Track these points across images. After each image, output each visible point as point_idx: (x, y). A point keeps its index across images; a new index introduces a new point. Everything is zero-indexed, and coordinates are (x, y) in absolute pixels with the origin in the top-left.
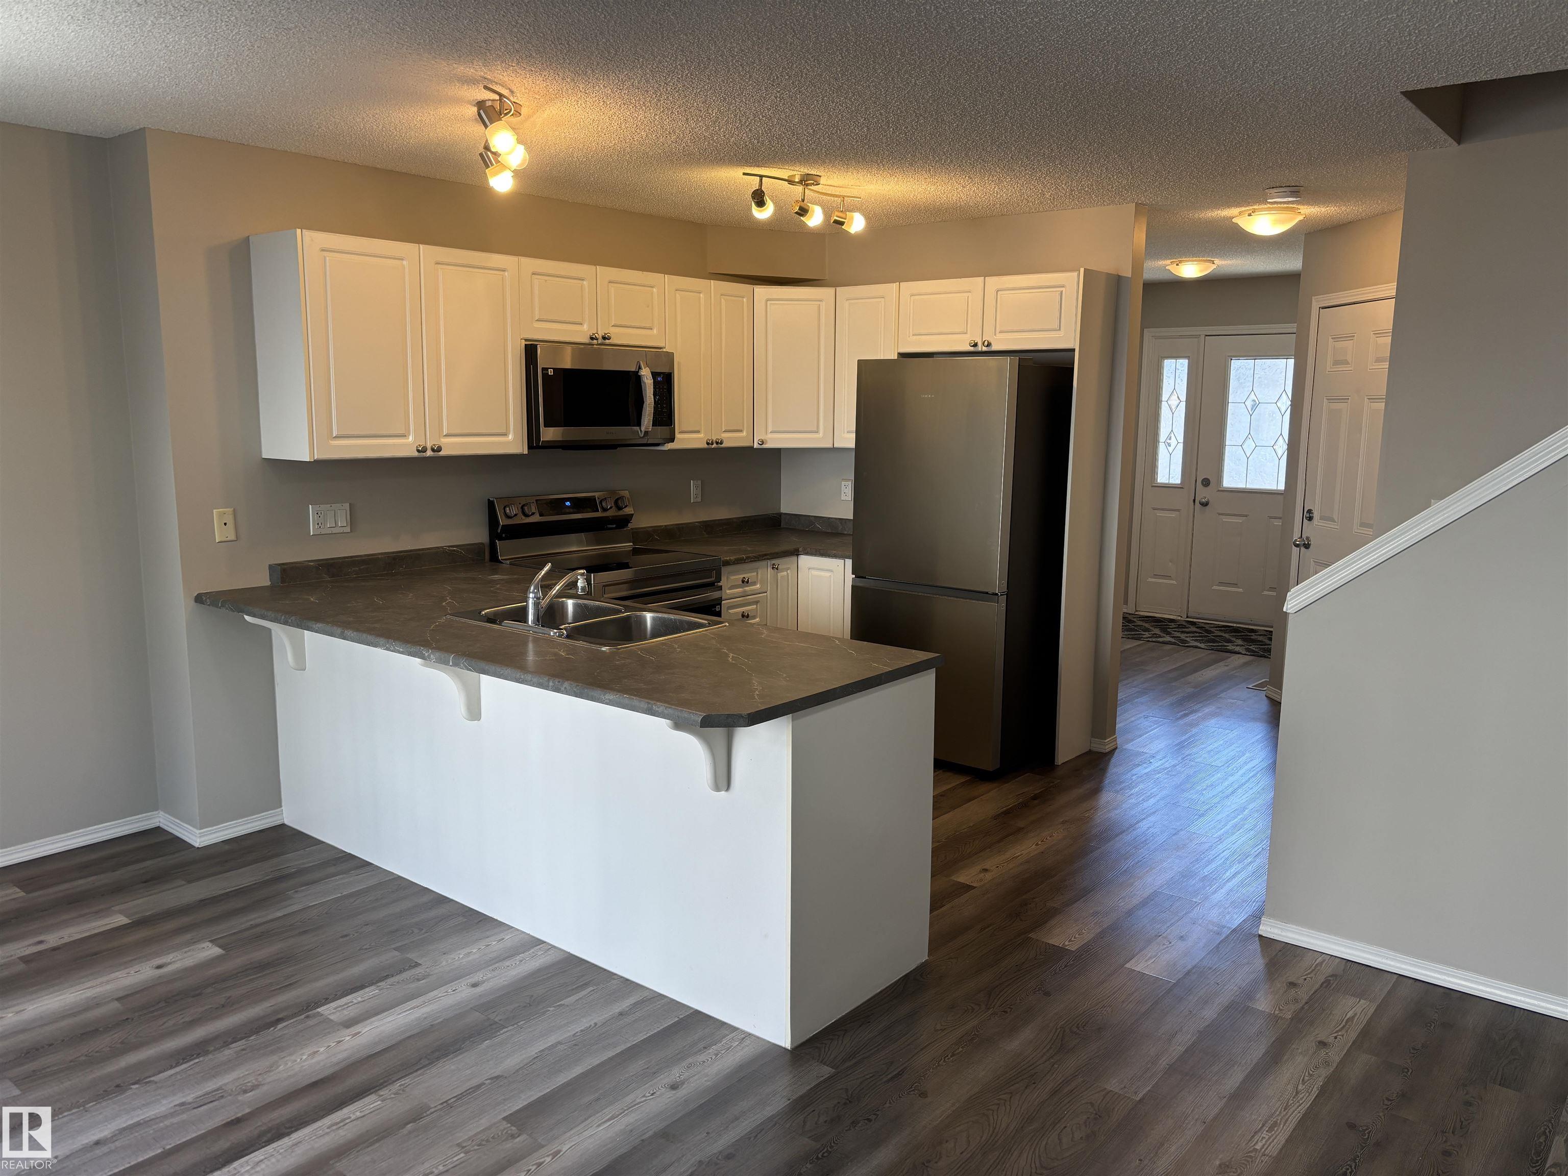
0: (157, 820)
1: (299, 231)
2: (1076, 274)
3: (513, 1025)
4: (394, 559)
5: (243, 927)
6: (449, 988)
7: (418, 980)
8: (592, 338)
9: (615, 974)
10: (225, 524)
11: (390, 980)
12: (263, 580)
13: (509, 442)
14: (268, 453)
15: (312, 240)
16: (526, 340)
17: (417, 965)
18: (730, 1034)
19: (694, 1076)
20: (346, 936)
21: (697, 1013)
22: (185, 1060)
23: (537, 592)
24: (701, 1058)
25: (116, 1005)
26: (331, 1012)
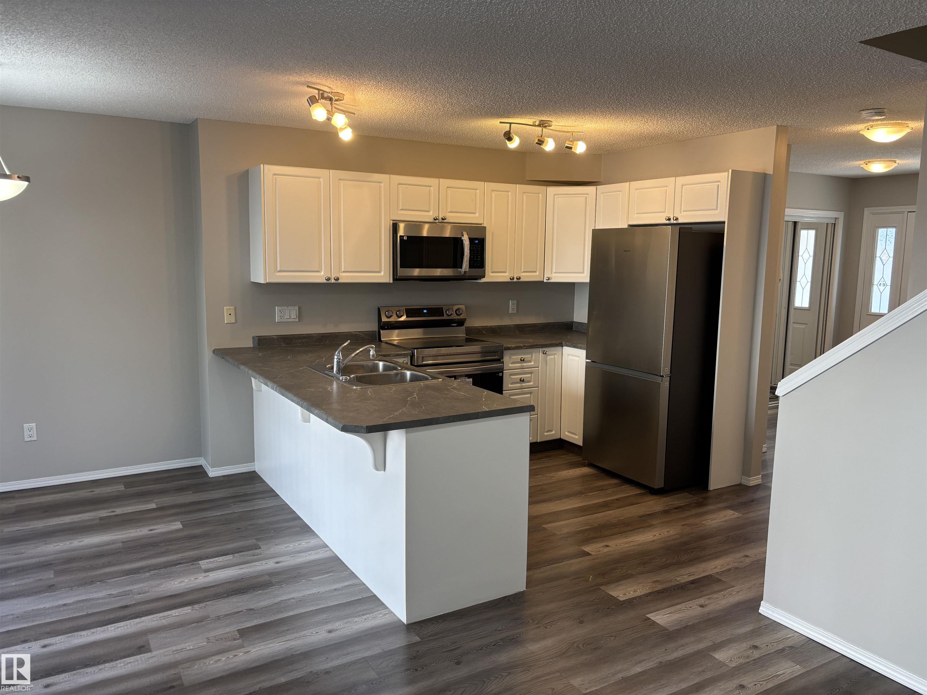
0: (201, 462)
1: (262, 165)
2: (726, 173)
3: (279, 585)
4: (322, 337)
5: (198, 517)
6: (263, 562)
7: (254, 555)
8: (435, 219)
9: (349, 569)
10: (230, 314)
11: (240, 554)
12: (250, 344)
13: (381, 276)
14: (252, 280)
15: (269, 170)
16: (393, 221)
17: (260, 548)
18: (382, 610)
19: (345, 628)
20: (240, 529)
21: (375, 596)
22: (127, 575)
23: (339, 355)
24: (356, 619)
25: (120, 545)
26: (204, 564)
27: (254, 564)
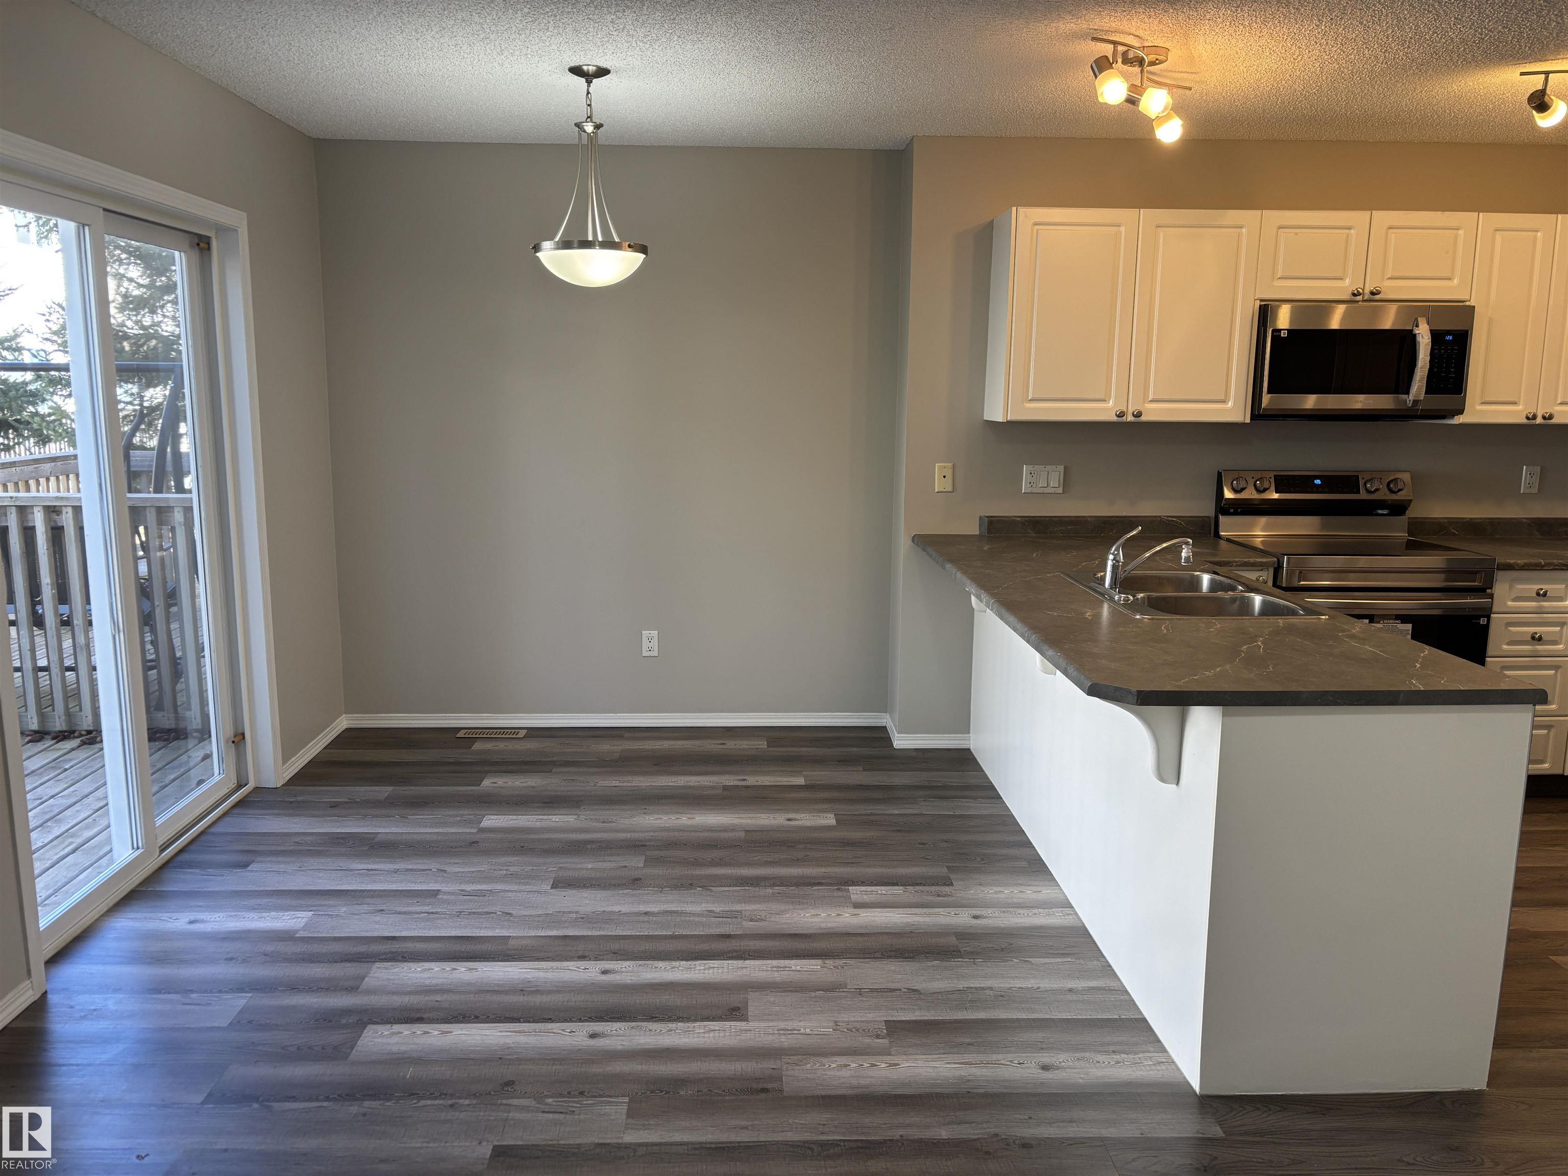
0: (885, 721)
1: (1014, 209)
3: (970, 959)
4: (1105, 523)
5: (864, 812)
6: (953, 911)
7: (939, 896)
8: (1354, 295)
9: (1104, 957)
10: (944, 477)
11: (917, 888)
12: (973, 529)
13: (1227, 410)
14: (988, 416)
15: (1026, 216)
16: (1261, 300)
17: (952, 884)
18: (1154, 1052)
19: (1074, 1068)
20: (924, 844)
21: (1144, 1020)
22: (741, 885)
23: (1117, 554)
24: (1100, 1058)
25: (742, 834)
26: (856, 892)
27: (936, 910)
